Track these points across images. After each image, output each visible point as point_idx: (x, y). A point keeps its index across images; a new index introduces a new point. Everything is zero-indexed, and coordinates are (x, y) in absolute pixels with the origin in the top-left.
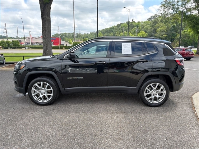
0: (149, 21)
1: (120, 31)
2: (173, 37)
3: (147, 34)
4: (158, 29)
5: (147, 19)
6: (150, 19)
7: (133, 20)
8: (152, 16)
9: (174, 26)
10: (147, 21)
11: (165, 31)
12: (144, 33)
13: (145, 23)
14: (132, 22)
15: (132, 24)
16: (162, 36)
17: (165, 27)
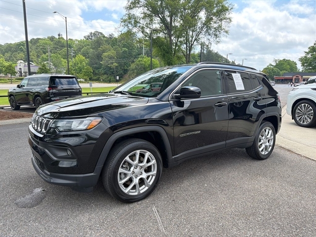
0: (87, 39)
1: (39, 51)
2: (126, 68)
3: (88, 59)
4: (105, 54)
5: (85, 37)
6: (89, 36)
7: (59, 35)
8: (91, 33)
9: (125, 52)
10: (85, 39)
11: (114, 58)
12: (84, 58)
13: (81, 41)
14: (59, 38)
15: (59, 42)
16: (111, 65)
17: (113, 51)
